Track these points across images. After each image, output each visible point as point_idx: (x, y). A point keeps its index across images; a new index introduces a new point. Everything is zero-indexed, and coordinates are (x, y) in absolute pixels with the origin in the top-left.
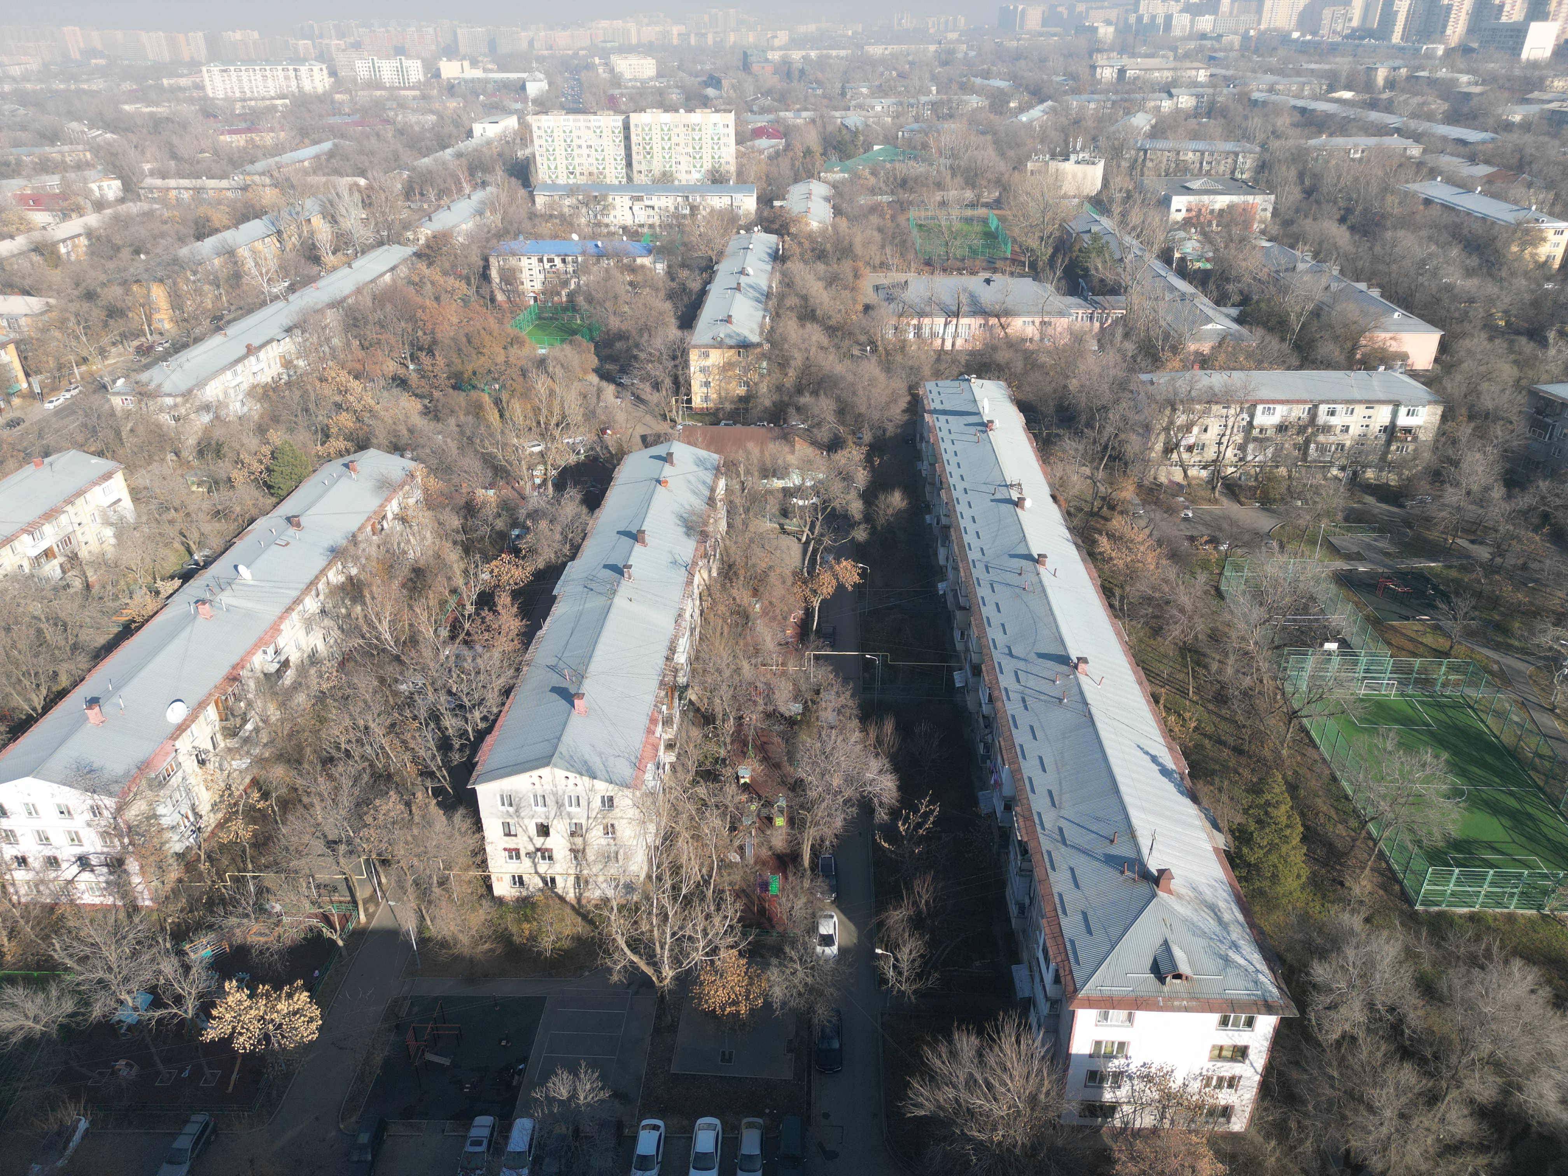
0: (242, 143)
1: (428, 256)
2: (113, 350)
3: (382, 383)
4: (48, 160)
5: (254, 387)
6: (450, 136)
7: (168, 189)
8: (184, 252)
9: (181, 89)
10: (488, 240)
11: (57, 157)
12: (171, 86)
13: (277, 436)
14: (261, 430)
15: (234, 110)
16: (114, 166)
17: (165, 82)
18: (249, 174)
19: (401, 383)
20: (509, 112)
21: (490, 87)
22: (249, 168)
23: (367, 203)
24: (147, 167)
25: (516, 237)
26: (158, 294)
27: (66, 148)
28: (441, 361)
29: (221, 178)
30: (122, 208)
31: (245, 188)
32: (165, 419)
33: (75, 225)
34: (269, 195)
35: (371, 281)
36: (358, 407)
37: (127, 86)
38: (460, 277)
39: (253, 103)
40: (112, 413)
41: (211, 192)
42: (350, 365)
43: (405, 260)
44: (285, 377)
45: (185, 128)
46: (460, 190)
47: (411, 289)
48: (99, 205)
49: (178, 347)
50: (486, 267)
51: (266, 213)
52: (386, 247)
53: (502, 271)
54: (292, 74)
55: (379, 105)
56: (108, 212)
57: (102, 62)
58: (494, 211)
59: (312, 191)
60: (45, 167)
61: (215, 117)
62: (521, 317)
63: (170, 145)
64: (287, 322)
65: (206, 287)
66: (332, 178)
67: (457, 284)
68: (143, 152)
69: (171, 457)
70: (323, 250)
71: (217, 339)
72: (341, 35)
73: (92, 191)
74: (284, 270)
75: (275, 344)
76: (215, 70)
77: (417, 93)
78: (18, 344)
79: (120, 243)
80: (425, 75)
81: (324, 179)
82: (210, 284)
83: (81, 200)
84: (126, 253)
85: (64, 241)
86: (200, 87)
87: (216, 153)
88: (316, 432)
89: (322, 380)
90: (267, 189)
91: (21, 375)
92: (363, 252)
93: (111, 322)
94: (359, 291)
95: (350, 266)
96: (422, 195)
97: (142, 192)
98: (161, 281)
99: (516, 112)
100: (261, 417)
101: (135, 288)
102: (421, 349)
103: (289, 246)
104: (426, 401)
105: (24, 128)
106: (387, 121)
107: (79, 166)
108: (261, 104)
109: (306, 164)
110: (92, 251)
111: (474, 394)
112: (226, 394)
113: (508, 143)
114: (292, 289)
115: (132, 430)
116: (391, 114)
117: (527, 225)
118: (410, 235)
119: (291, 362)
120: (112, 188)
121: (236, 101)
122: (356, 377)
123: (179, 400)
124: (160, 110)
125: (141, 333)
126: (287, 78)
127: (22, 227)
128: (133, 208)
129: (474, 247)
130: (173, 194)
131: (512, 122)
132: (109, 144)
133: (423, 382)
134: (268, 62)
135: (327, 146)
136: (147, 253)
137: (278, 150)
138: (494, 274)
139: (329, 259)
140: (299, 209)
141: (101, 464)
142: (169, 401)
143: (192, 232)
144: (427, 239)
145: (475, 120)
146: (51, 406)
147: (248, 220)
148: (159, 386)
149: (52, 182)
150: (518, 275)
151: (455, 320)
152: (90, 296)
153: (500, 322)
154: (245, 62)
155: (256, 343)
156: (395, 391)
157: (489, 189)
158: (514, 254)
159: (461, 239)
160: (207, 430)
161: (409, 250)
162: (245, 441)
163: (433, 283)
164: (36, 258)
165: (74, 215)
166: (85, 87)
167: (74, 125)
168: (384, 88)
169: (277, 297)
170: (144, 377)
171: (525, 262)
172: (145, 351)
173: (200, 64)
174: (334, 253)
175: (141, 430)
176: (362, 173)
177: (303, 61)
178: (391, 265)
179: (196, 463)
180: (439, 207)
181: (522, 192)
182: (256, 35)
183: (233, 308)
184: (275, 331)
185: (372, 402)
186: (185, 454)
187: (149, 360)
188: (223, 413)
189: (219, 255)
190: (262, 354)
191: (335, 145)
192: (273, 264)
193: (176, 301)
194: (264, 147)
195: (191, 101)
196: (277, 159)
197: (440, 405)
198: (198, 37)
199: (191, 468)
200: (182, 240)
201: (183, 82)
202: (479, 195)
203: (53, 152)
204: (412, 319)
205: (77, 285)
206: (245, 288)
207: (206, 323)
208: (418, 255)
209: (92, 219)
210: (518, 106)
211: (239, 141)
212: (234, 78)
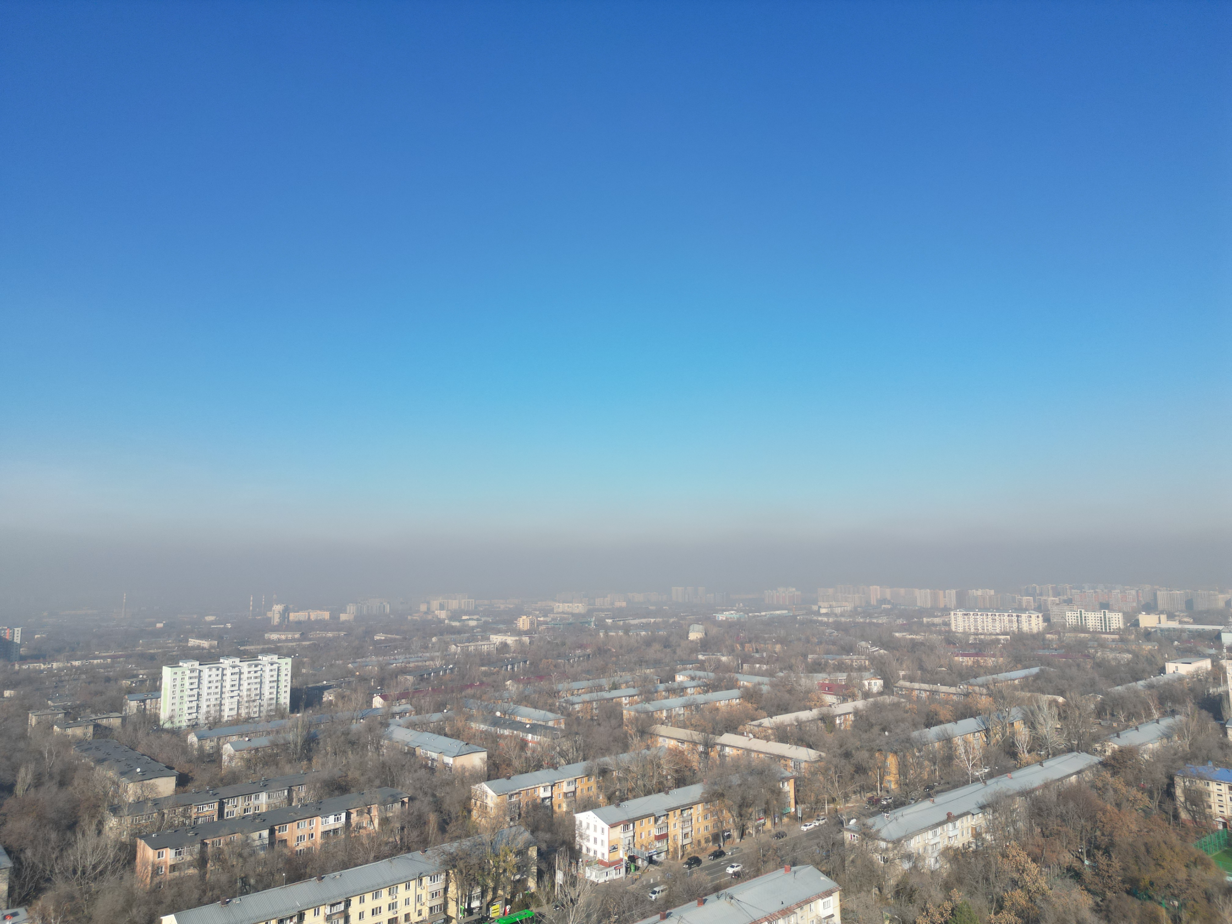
0: (970, 663)
1: (1113, 767)
2: (854, 797)
3: (1057, 871)
4: (843, 663)
5: (947, 849)
6: (1143, 671)
7: (913, 689)
8: (915, 734)
9: (934, 625)
10: (1174, 761)
11: (848, 662)
12: (928, 622)
13: (958, 896)
14: (947, 887)
15: (968, 640)
16: (881, 671)
17: (925, 620)
18: (971, 685)
19: (1076, 875)
20: (1203, 656)
21: (1185, 636)
22: (972, 681)
23: (1063, 716)
24: (902, 673)
25: (1205, 762)
26: (892, 762)
27: (855, 657)
28: (1117, 864)
29: (951, 686)
30: (880, 699)
31: (967, 695)
32: (877, 858)
33: (849, 706)
34: (984, 701)
35: (1059, 780)
36: (1033, 888)
37: (900, 621)
38: (1143, 790)
39: (982, 637)
40: (842, 843)
41: (942, 695)
42: (1030, 848)
43: (1090, 767)
44: (973, 846)
45: (932, 650)
46: (1149, 715)
47: (1094, 793)
48: (867, 695)
49: (899, 804)
50: (1171, 785)
51: (980, 714)
52: (1075, 754)
53: (1187, 792)
54: (1015, 618)
55: (1083, 644)
56: (871, 700)
57: (889, 606)
58: (1182, 736)
59: (1019, 703)
60: (840, 667)
61: (954, 644)
62: (1207, 839)
63: (920, 660)
64: (982, 800)
65: (926, 763)
66: (1036, 694)
67: (1139, 795)
68: (901, 664)
69: (875, 890)
70: (1020, 748)
71: (927, 804)
72: (1057, 594)
73: (864, 685)
74: (986, 759)
75: (969, 817)
76: (960, 614)
77: (1117, 637)
78: (796, 779)
79: (874, 722)
80: (1125, 624)
81: (1029, 694)
82: (929, 761)
83: (856, 690)
84: (876, 730)
85: (840, 715)
86: (948, 624)
87: (950, 668)
88: (992, 901)
89: (1004, 855)
90: (983, 697)
91: (793, 802)
92: (1054, 755)
93: (856, 776)
94: (1046, 786)
95: (1041, 765)
96: (1112, 715)
97: (895, 689)
98: (896, 753)
99: (1209, 656)
100: (949, 875)
101: (877, 754)
102: (1098, 848)
103: (993, 741)
104: (1099, 899)
105: (834, 643)
106: (1088, 656)
107: (861, 669)
108: (988, 638)
109: (1016, 682)
110: (855, 725)
111: (1150, 905)
112: (925, 849)
113: (1200, 680)
114: (990, 775)
115: (853, 861)
116: (1092, 651)
117: (1219, 754)
118: (1098, 746)
119: (980, 834)
120: (876, 685)
121: (970, 634)
122: (1034, 860)
123: (890, 845)
124: (917, 637)
125: (873, 788)
126: (1011, 621)
127: (818, 704)
128: (887, 699)
129: (1160, 765)
130: (917, 692)
131: (1206, 664)
132: (881, 656)
133: (1097, 880)
134: (998, 610)
135: (1035, 670)
136: (890, 731)
137: (996, 670)
138: (1179, 792)
139: (1025, 756)
140: (1006, 714)
141: (826, 882)
142: (883, 845)
143: (923, 721)
144: (1114, 752)
145: (1168, 660)
146: (804, 828)
147: (965, 718)
148: (879, 831)
149: (842, 677)
150: (1206, 798)
151: (1134, 827)
152: (847, 755)
153: (1183, 839)
154: (980, 610)
155: (955, 813)
156: (1068, 881)
157: (1178, 717)
158: (1201, 778)
159: (1146, 757)
160: (906, 875)
161: (1096, 759)
162: (933, 893)
163: (1115, 791)
164: (821, 724)
165: (849, 700)
166: (875, 621)
167: (863, 643)
168: (1088, 632)
169: (976, 780)
170: (870, 821)
171: (1213, 787)
172: (874, 802)
173: (950, 609)
174: (1029, 752)
175: (859, 862)
176: (1062, 693)
177: (1024, 610)
178: (1078, 769)
179: (892, 901)
180: (1127, 727)
181: (1212, 724)
182: (992, 592)
183: (942, 782)
184: (971, 806)
185: (1046, 887)
186: (885, 891)
187: (875, 809)
188: (920, 864)
189: (939, 740)
190: (958, 823)
191: (1041, 670)
192: (978, 753)
193: (903, 769)
194: (986, 667)
195: (940, 633)
196: (995, 676)
197: (1112, 908)
198: (952, 593)
199: (888, 904)
200: (915, 726)
201: (937, 620)
202: (1167, 722)
203: (846, 659)
204: (1092, 818)
205: (841, 746)
206: (954, 768)
207: (921, 789)
208: (1104, 764)
209: (860, 704)
210: (1213, 651)
211: (968, 661)
212: (972, 620)
